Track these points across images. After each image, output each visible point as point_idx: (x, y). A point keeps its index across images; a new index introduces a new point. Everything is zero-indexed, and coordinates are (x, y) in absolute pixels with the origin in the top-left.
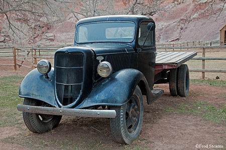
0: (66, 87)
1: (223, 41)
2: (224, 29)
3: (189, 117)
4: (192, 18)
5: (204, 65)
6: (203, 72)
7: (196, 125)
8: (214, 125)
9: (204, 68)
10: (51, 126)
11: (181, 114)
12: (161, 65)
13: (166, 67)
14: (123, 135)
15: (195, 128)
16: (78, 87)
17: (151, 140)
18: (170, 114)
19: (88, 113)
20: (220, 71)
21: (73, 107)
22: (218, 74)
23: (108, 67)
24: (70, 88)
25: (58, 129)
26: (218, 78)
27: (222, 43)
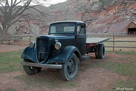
2: (127, 28)
3: (102, 69)
4: (113, 22)
5: (114, 44)
6: (114, 48)
7: (103, 72)
8: (112, 72)
9: (114, 45)
10: (36, 71)
11: (98, 67)
12: (89, 44)
13: (92, 45)
14: (66, 77)
15: (102, 74)
16: (46, 54)
17: (80, 79)
18: (93, 67)
19: (49, 66)
20: (121, 47)
21: (43, 63)
22: (121, 49)
23: (59, 45)
24: (42, 54)
25: (39, 73)
26: (120, 50)
27: (126, 34)
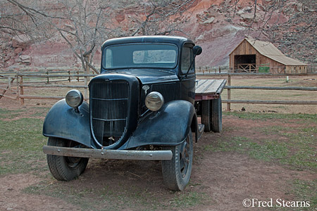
0: (107, 123)
1: (233, 67)
3: (234, 156)
5: (229, 94)
6: (229, 103)
7: (245, 165)
8: (265, 164)
9: (229, 98)
10: (78, 172)
11: (224, 152)
12: (200, 95)
15: (246, 168)
18: (211, 153)
19: (134, 155)
21: (116, 148)
22: (245, 105)
23: (159, 99)
24: (111, 125)
26: (243, 109)
27: (232, 69)
